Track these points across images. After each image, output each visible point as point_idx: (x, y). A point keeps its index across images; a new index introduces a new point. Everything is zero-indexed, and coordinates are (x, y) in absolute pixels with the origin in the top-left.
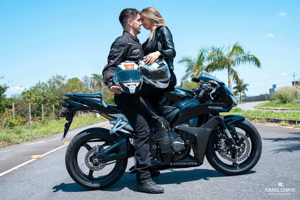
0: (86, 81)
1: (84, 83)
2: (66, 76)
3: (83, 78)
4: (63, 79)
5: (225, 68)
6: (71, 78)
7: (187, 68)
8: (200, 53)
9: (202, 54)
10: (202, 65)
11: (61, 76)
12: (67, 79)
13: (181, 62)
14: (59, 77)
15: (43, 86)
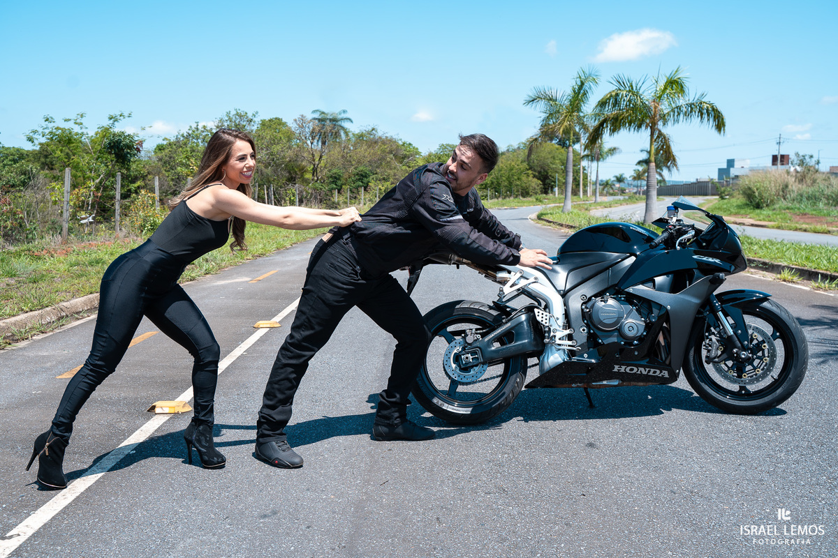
0: (302, 127)
1: (298, 132)
2: (257, 113)
3: (295, 120)
4: (251, 120)
5: (643, 128)
6: (267, 118)
7: (544, 116)
8: (579, 83)
9: (582, 84)
10: (579, 110)
11: (246, 113)
12: (258, 120)
13: (533, 101)
14: (241, 116)
15: (204, 134)
